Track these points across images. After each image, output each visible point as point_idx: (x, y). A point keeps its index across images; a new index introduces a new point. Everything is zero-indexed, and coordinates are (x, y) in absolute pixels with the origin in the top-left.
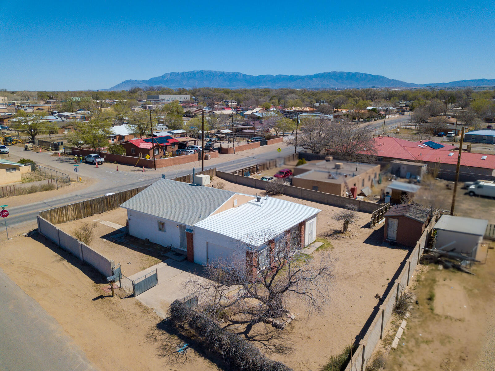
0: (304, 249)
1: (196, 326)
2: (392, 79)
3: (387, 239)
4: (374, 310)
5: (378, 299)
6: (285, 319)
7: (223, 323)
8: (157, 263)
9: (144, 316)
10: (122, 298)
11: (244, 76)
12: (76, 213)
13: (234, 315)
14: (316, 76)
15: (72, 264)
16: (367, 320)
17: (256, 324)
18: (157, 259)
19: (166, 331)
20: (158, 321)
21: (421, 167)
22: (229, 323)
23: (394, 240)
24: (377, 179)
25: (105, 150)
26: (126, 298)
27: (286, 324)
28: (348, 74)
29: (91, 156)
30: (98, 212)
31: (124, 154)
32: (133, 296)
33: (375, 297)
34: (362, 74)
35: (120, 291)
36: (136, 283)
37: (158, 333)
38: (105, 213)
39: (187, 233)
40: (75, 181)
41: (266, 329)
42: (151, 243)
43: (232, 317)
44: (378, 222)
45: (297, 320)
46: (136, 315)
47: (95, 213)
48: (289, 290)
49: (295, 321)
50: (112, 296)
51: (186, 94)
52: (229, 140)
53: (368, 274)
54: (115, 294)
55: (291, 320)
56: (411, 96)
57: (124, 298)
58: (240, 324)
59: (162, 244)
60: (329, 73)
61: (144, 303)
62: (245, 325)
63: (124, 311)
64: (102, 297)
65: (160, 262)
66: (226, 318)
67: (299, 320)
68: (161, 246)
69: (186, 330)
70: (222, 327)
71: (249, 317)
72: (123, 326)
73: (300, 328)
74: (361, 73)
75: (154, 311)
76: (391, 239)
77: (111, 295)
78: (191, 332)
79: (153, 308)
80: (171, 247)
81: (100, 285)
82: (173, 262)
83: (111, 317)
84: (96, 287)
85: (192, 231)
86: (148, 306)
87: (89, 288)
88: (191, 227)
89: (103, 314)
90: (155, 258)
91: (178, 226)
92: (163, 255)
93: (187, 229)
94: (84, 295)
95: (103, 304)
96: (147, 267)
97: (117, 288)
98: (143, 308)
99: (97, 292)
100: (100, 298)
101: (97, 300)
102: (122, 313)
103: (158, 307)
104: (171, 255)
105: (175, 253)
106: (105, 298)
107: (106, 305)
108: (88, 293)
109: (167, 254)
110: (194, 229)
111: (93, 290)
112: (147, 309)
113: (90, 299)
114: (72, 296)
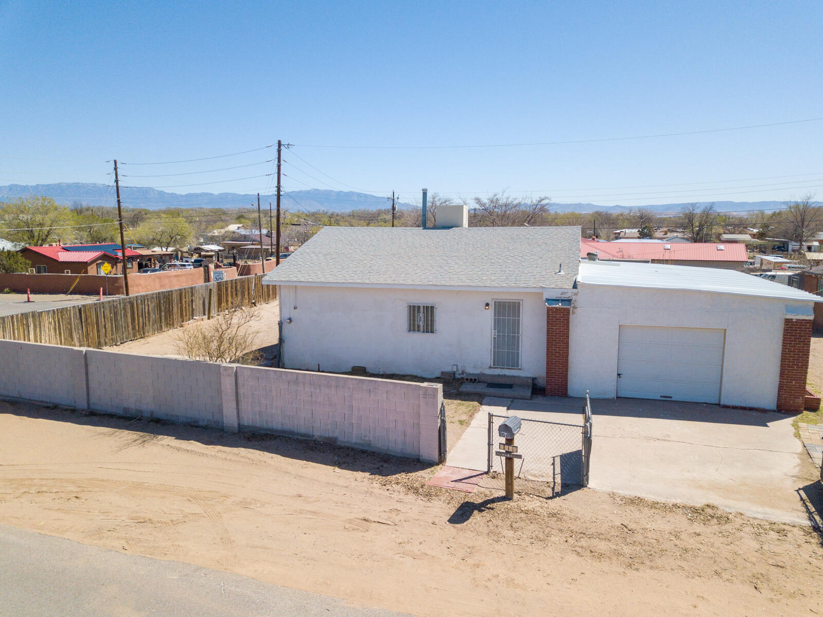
8: (475, 408)
9: (728, 532)
28: (339, 194)
31: (32, 271)
39: (550, 309)
46: (697, 535)
60: (308, 192)
61: (648, 496)
64: (474, 506)
81: (402, 477)
82: (512, 402)
83: (621, 558)
84: (397, 483)
85: (569, 301)
86: (679, 501)
87: (376, 491)
88: (566, 291)
89: (572, 558)
90: (449, 400)
91: (487, 305)
92: (458, 391)
93: (548, 300)
94: (393, 515)
95: (514, 525)
96: (464, 417)
97: (478, 475)
98: (680, 511)
99: (428, 495)
100: (476, 512)
101: (470, 520)
102: (639, 538)
103: (714, 500)
104: (480, 388)
105: (486, 385)
106: (492, 509)
107: (532, 527)
108: (399, 506)
109: (467, 388)
110: (576, 294)
111: (402, 494)
112: (695, 510)
113: (437, 522)
114: (347, 526)
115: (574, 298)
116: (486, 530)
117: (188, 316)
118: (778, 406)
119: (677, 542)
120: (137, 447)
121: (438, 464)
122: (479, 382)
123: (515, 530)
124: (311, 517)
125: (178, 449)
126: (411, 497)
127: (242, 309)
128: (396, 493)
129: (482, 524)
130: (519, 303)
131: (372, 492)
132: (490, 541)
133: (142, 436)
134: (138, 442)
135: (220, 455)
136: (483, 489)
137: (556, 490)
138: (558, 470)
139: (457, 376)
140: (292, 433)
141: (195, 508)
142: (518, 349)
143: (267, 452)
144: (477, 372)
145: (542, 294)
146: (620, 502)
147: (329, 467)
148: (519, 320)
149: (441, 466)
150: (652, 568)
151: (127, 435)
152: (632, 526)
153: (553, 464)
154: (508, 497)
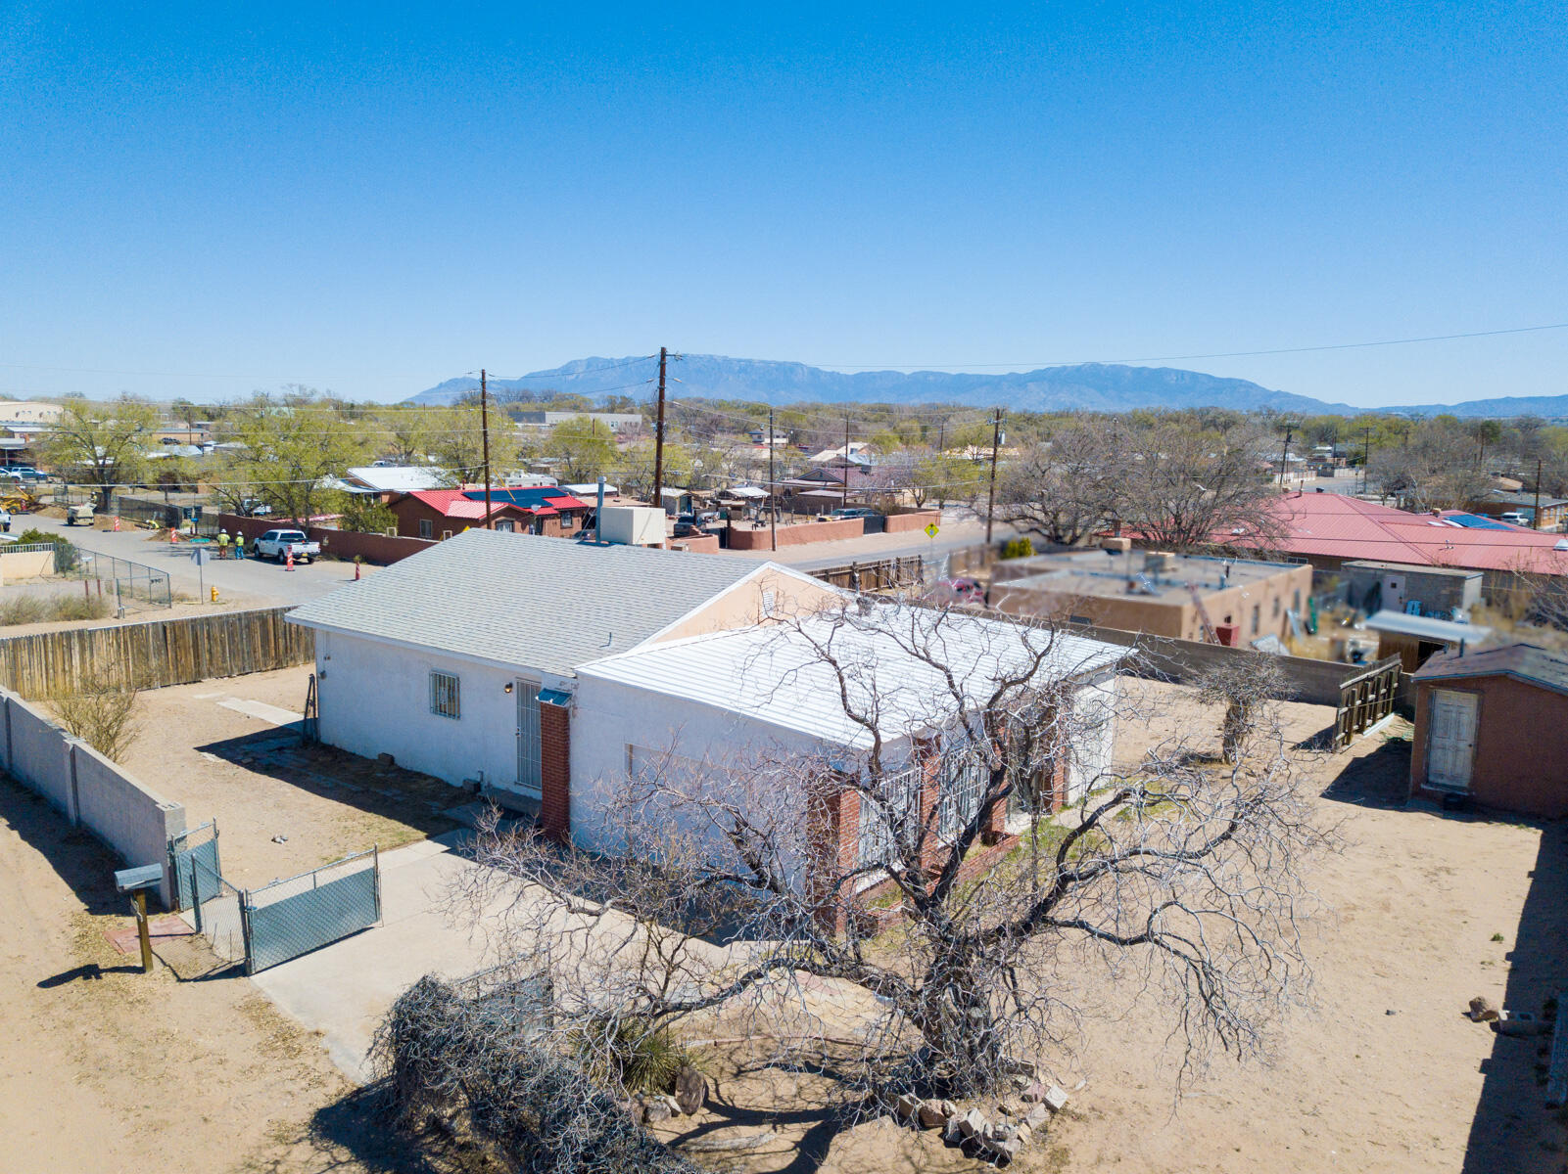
0: (1066, 813)
1: (508, 1123)
2: (1274, 390)
3: (1427, 782)
4: (1486, 1079)
5: (1486, 1025)
6: (1013, 1103)
7: (675, 1114)
8: (404, 843)
9: (262, 1070)
10: (185, 980)
11: (815, 373)
12: (127, 667)
13: (736, 1076)
14: (1037, 377)
15: (24, 837)
16: (1467, 1130)
17: (855, 1128)
18: (407, 829)
19: (353, 1149)
20: (322, 1098)
21: (1463, 579)
22: (703, 1116)
23: (1462, 789)
24: (1303, 615)
25: (330, 521)
26: (205, 978)
27: (1024, 1131)
28: (1139, 371)
29: (276, 534)
30: (225, 670)
31: (391, 532)
32: (241, 971)
33: (1468, 1014)
34: (1182, 374)
35: (189, 946)
36: (258, 902)
37: (305, 1158)
38: (255, 677)
39: (544, 706)
40: (196, 599)
41: (909, 1158)
42: (400, 769)
43: (722, 1089)
44: (1361, 730)
45: (1078, 1118)
46: (221, 1062)
47: (210, 675)
48: (1054, 923)
49: (1069, 1121)
50: (141, 971)
51: (631, 412)
52: (757, 517)
53: (1388, 916)
54: (155, 960)
55: (1047, 1114)
56: (1345, 430)
57: (195, 980)
58: (766, 1128)
59: (443, 775)
60: (1078, 369)
61: (284, 1007)
62: (796, 1132)
63: (172, 1038)
64: (90, 972)
65: (418, 840)
66: (687, 1091)
67: (1092, 1116)
68: (438, 781)
69: (464, 1147)
70: (664, 1138)
71: (816, 1092)
72: (132, 1115)
73: (1100, 1160)
74: (1178, 371)
75: (324, 1043)
76: (1444, 785)
77: (140, 965)
78: (484, 1161)
79: (322, 1028)
80: (478, 786)
85: (567, 696)
88: (564, 679)
91: (509, 685)
93: (545, 691)
97: (180, 935)
98: (273, 1030)
100: (79, 978)
102: (155, 1050)
103: (346, 1028)
110: (576, 687)
112: (289, 1035)
115: (574, 692)
119: (175, 1066)
128: (63, 939)
137: (210, 973)
144: (503, 786)
147: (69, 891)
149: (170, 915)
152: (184, 1035)
154: (143, 969)
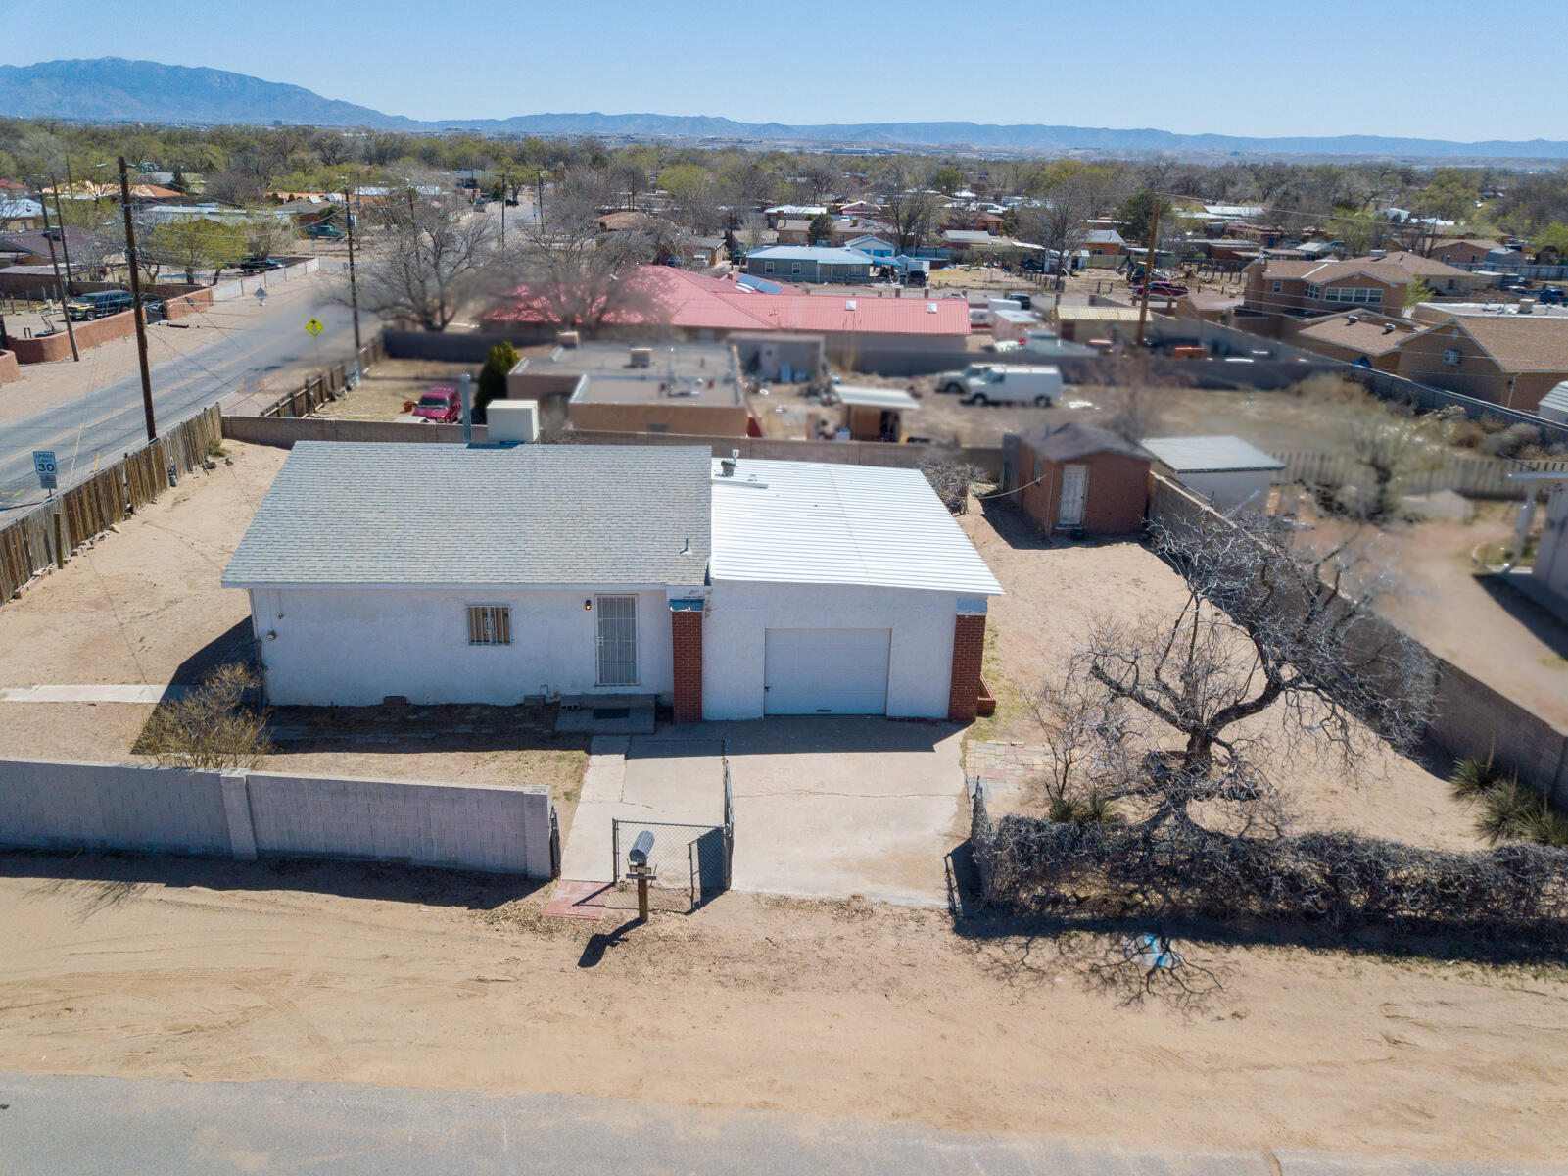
3: (1058, 525)
8: (582, 764)
15: (219, 888)
21: (818, 344)
23: (1078, 525)
26: (697, 904)
32: (717, 889)
35: (628, 893)
39: (676, 615)
59: (486, 699)
60: (97, 64)
64: (603, 941)
65: (586, 758)
68: (483, 705)
75: (872, 899)
76: (1068, 525)
77: (634, 918)
81: (509, 906)
82: (630, 741)
83: (766, 983)
84: (507, 919)
85: (700, 601)
86: (825, 895)
87: (483, 934)
88: (695, 588)
89: (717, 990)
90: (544, 752)
91: (588, 602)
92: (553, 731)
93: (673, 602)
94: (512, 967)
95: (653, 959)
96: (570, 785)
97: (602, 890)
98: (825, 909)
99: (549, 931)
100: (608, 947)
101: (603, 960)
102: (783, 954)
103: (863, 886)
104: (585, 723)
105: (591, 713)
106: (626, 940)
107: (671, 958)
108: (515, 953)
109: (565, 723)
110: (709, 593)
111: (516, 933)
112: (841, 906)
113: (565, 968)
114: (461, 992)
115: (706, 597)
116: (623, 970)
117: (22, 575)
118: (950, 715)
119: (820, 953)
120: (109, 909)
121: (551, 880)
122: (581, 708)
123: (655, 965)
124: (411, 986)
125: (181, 905)
126: (528, 937)
127: (112, 530)
128: (509, 934)
129: (618, 963)
130: (633, 599)
131: (478, 937)
132: (629, 985)
133: (108, 888)
134: (105, 899)
135: (247, 906)
136: (612, 912)
137: (695, 900)
138: (696, 868)
139: (549, 701)
140: (342, 855)
141: (250, 999)
142: (634, 659)
143: (317, 891)
144: (577, 692)
145: (664, 592)
146: (766, 906)
147: (411, 905)
148: (634, 622)
149: (555, 881)
150: (794, 989)
151: (81, 891)
152: (777, 938)
153: (690, 857)
154: (641, 920)
